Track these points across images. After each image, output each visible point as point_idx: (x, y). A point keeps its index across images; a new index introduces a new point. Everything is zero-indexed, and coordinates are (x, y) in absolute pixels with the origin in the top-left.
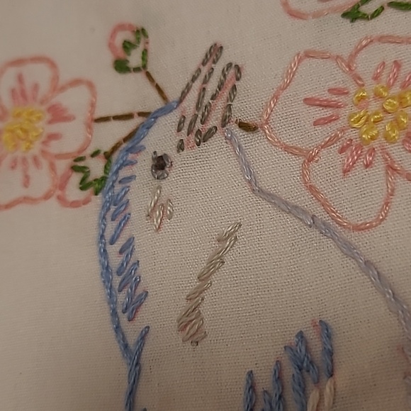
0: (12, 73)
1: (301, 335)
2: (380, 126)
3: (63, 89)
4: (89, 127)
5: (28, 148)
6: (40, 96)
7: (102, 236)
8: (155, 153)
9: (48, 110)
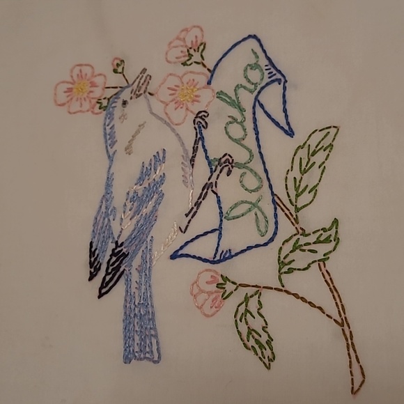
0: (79, 68)
1: (158, 152)
2: (186, 97)
3: (96, 76)
4: (103, 89)
5: (82, 95)
6: (87, 78)
7: (105, 124)
8: (123, 99)
9: (90, 83)
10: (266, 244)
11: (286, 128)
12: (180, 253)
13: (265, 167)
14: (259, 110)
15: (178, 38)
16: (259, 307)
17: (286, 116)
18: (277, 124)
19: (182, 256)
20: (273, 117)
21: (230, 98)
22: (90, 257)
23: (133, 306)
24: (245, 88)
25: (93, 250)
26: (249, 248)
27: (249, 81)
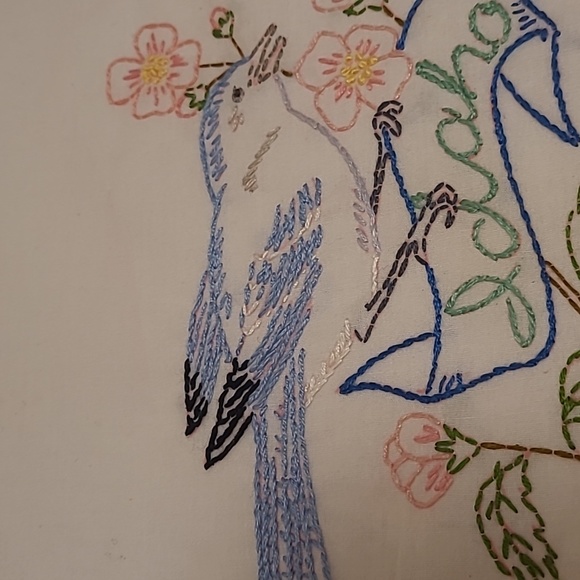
0: (148, 32)
1: (305, 185)
2: (356, 76)
3: (181, 45)
4: (196, 70)
5: (158, 82)
6: (166, 49)
7: (202, 135)
8: (235, 87)
9: (171, 58)
10: (532, 363)
11: (563, 127)
12: (359, 380)
13: (522, 207)
14: (503, 94)
16: (524, 489)
17: (562, 104)
18: (543, 120)
19: (363, 386)
20: (533, 107)
21: (443, 73)
22: (187, 390)
23: (272, 485)
24: (472, 51)
25: (191, 375)
26: (499, 371)
27: (481, 38)
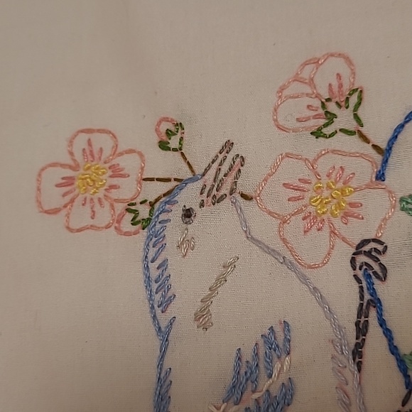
0: (84, 137)
1: (271, 329)
2: (329, 206)
3: (121, 154)
4: (139, 183)
5: (95, 192)
6: (103, 157)
7: (146, 257)
8: (185, 206)
9: (110, 168)
15: (297, 79)
